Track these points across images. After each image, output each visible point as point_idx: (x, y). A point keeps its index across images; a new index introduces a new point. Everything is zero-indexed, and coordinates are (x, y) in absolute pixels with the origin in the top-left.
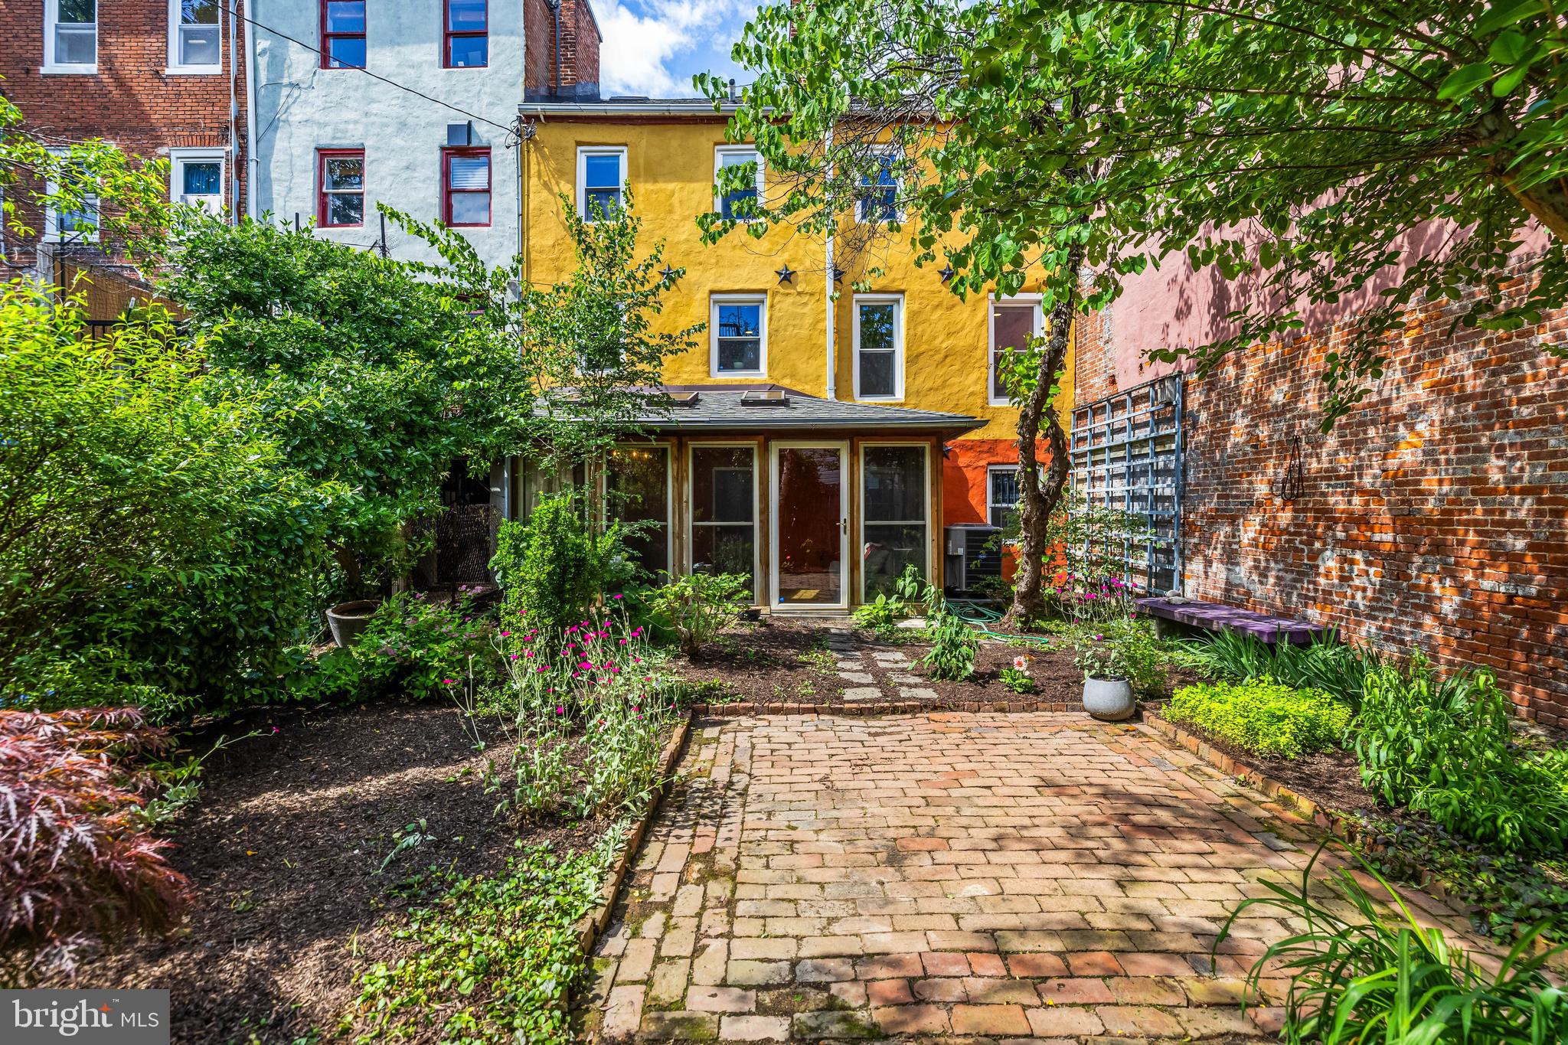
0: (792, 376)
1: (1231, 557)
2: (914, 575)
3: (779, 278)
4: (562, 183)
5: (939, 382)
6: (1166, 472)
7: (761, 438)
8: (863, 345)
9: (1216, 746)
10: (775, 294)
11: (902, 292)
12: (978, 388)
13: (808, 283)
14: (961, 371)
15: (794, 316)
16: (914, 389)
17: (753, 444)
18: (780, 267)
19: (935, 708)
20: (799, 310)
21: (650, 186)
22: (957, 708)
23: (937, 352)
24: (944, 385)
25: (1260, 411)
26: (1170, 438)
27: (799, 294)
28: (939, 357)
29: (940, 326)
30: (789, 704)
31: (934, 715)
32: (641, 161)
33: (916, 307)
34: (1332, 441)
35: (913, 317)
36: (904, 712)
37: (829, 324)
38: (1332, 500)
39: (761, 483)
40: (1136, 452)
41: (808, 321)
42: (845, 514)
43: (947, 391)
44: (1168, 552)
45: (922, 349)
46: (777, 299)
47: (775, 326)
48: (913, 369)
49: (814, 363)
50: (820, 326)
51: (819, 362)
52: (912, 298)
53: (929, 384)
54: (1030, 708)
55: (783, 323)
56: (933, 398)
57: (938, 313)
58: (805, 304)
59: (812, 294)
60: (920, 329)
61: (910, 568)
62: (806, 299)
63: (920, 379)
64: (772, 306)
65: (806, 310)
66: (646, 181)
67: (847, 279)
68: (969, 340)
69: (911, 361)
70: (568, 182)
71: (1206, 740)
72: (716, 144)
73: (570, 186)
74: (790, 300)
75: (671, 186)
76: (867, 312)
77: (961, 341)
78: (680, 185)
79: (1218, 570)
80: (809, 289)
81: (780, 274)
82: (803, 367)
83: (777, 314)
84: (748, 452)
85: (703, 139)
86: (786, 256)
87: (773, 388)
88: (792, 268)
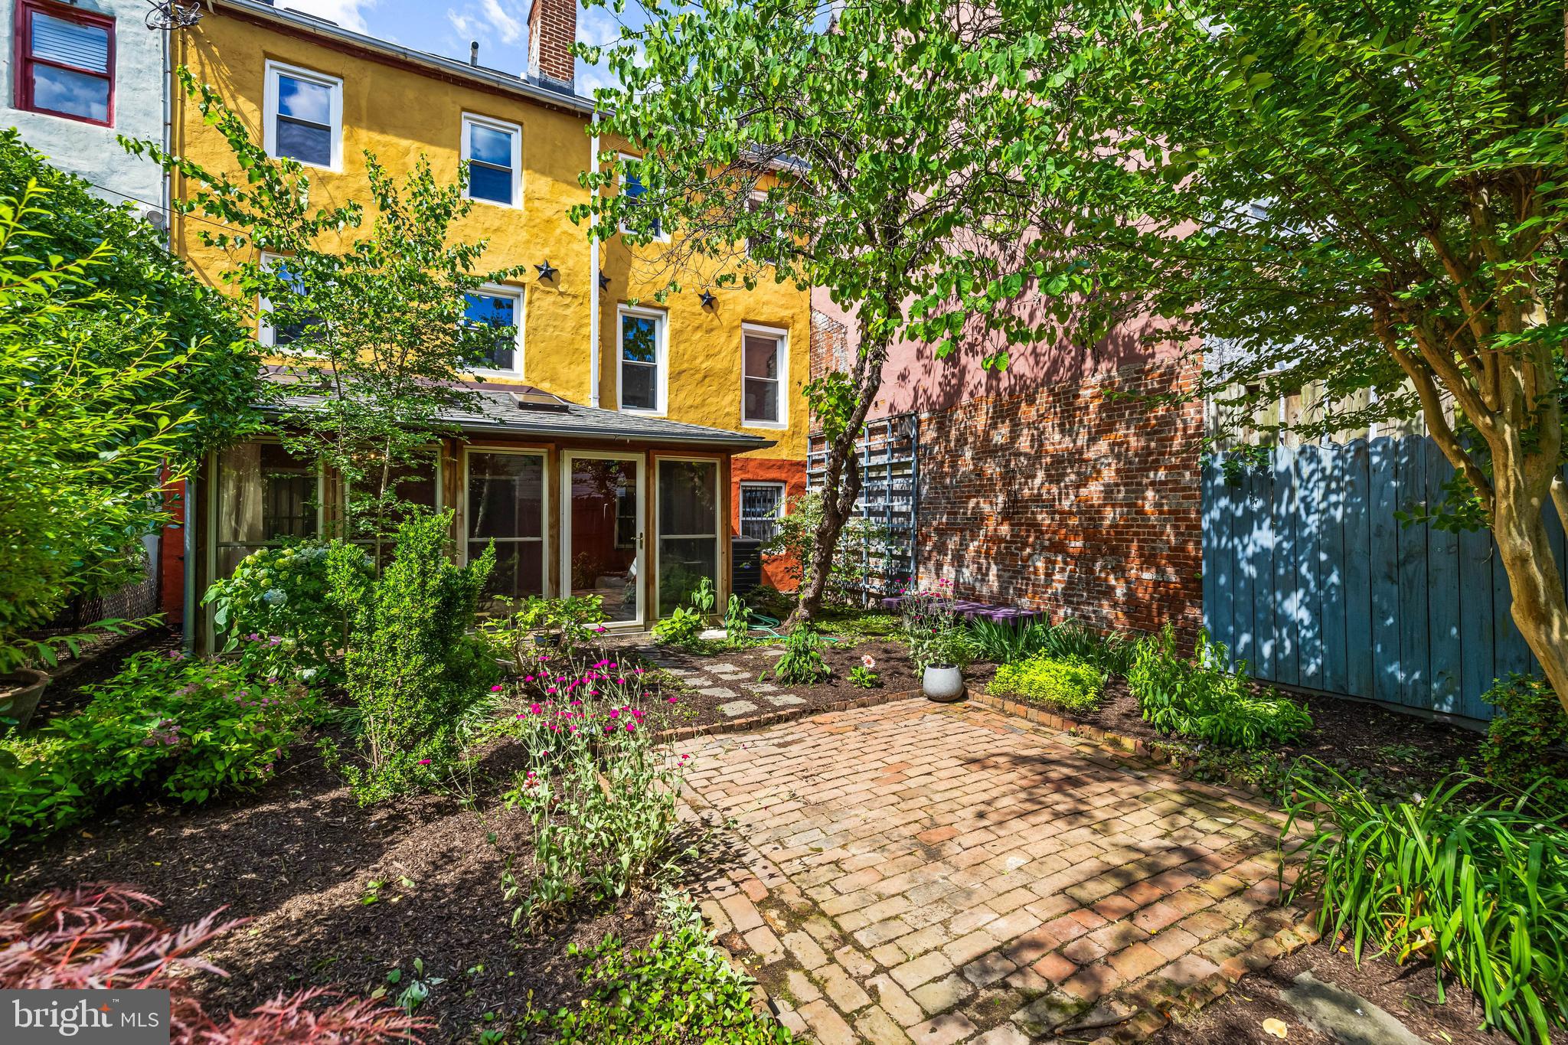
0: (552, 380)
1: (959, 561)
2: (709, 586)
3: (538, 274)
4: (241, 100)
5: (699, 400)
6: (902, 493)
7: (552, 446)
8: (625, 357)
9: (1042, 709)
10: (533, 290)
11: (666, 309)
12: (732, 409)
13: (571, 283)
14: (718, 392)
15: (556, 317)
16: (675, 405)
17: (542, 452)
18: (540, 263)
19: (812, 712)
20: (560, 311)
21: (376, 136)
22: (829, 709)
23: (698, 371)
24: (703, 404)
25: (986, 450)
26: (908, 465)
27: (561, 294)
28: (699, 376)
29: (700, 346)
30: (680, 730)
31: (817, 718)
32: (364, 103)
33: (678, 325)
34: (1041, 475)
35: (676, 334)
36: (787, 720)
37: (594, 329)
38: (1039, 517)
39: (551, 495)
40: (873, 474)
41: (570, 324)
42: (640, 528)
43: (706, 409)
44: (903, 558)
45: (685, 366)
46: (536, 295)
47: (533, 324)
48: (676, 385)
49: (577, 370)
50: (584, 331)
51: (581, 368)
52: (675, 317)
53: (689, 402)
54: (883, 700)
55: (542, 322)
56: (693, 415)
57: (698, 335)
58: (567, 306)
59: (575, 297)
60: (682, 347)
61: (705, 581)
62: (568, 300)
63: (682, 395)
64: (530, 302)
65: (568, 312)
66: (370, 129)
67: (610, 286)
68: (725, 364)
69: (675, 376)
70: (251, 100)
71: (1033, 706)
72: (464, 109)
73: (254, 106)
74: (551, 299)
75: (405, 143)
76: (630, 323)
77: (718, 364)
78: (417, 144)
79: (949, 572)
80: (571, 291)
81: (539, 269)
82: (564, 372)
83: (536, 312)
84: (537, 461)
85: (448, 99)
86: (547, 251)
87: (530, 390)
88: (553, 265)
